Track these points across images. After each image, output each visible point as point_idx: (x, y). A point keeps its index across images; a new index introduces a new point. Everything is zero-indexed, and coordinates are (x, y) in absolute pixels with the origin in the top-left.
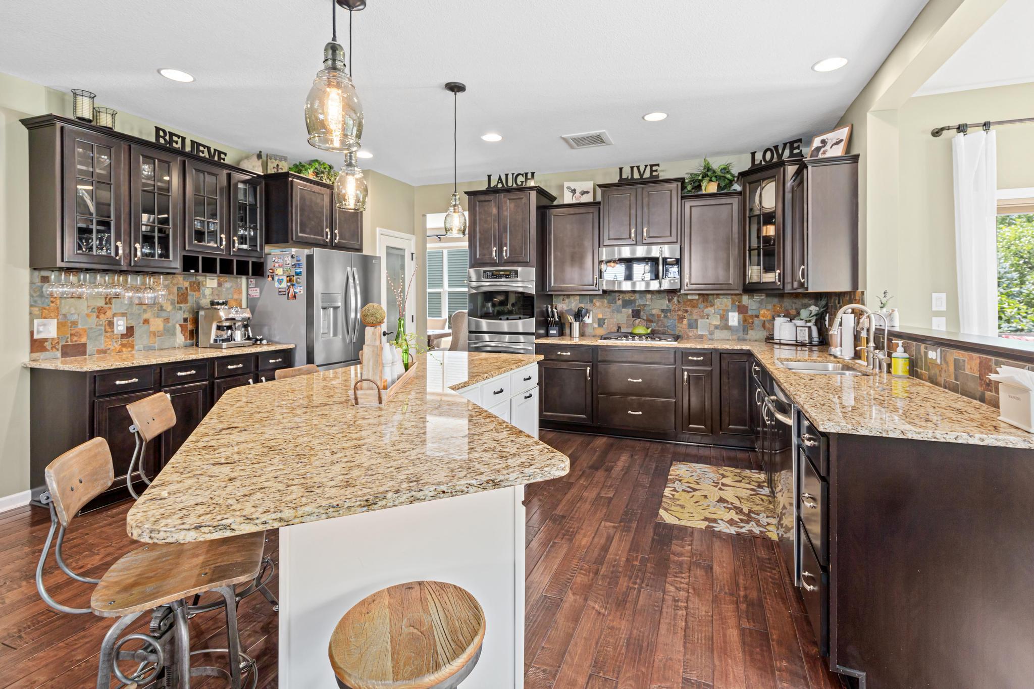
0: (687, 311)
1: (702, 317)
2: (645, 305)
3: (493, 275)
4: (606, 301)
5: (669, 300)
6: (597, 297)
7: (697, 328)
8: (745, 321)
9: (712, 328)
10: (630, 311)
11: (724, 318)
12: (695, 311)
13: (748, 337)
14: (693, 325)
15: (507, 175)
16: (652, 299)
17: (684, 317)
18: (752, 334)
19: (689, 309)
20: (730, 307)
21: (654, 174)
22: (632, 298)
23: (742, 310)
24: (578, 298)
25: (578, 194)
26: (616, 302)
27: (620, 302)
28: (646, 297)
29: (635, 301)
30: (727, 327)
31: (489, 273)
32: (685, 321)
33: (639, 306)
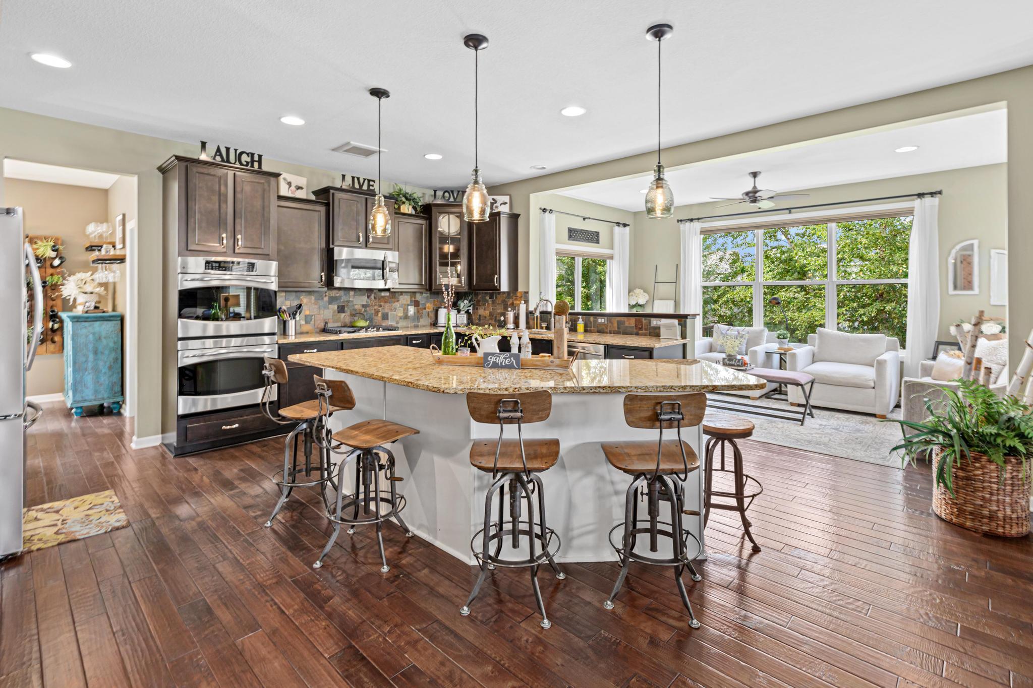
0: (381, 306)
1: (391, 310)
2: (348, 301)
3: (220, 267)
4: (313, 298)
5: (368, 297)
6: (304, 294)
7: (388, 319)
8: (418, 312)
9: (398, 319)
10: (336, 307)
11: (406, 311)
12: (387, 305)
13: (420, 324)
14: (385, 317)
15: (228, 149)
16: (354, 295)
17: (378, 311)
18: (422, 322)
19: (382, 304)
20: (409, 303)
21: (371, 188)
22: (338, 295)
23: (416, 304)
24: (294, 294)
25: (293, 188)
26: (322, 299)
27: (326, 299)
28: (349, 294)
29: (340, 297)
30: (406, 317)
31: (214, 264)
32: (380, 314)
33: (344, 302)
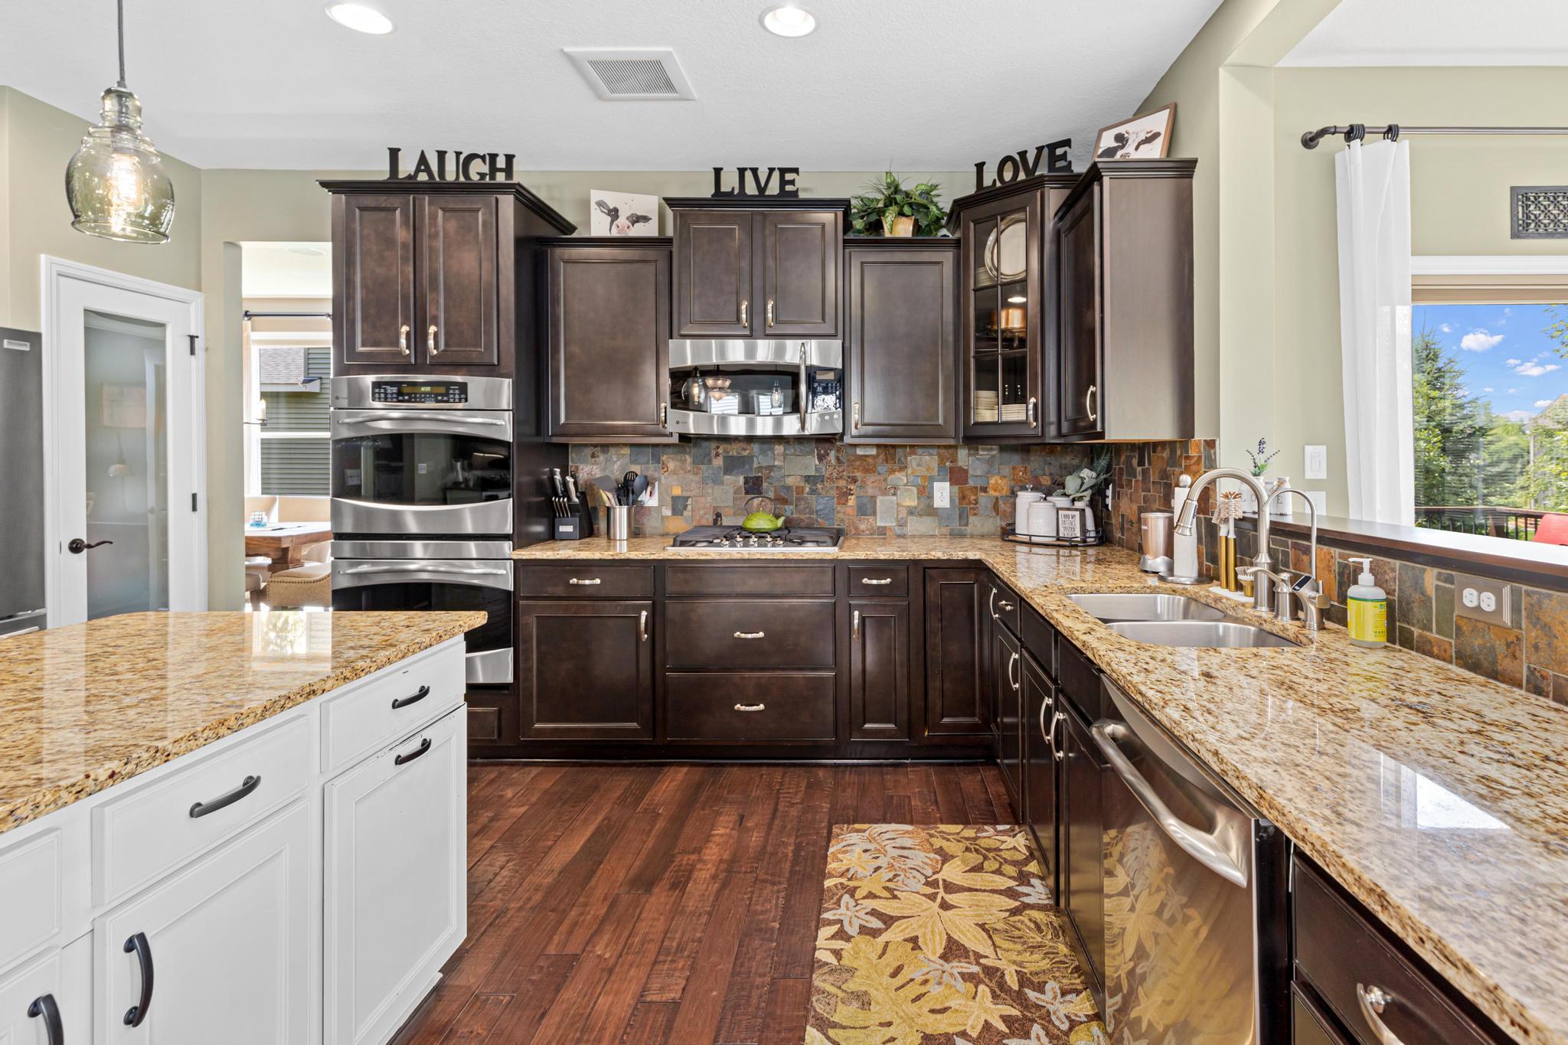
0: (854, 480)
1: (885, 492)
2: (771, 468)
3: (400, 393)
4: (689, 459)
5: (821, 458)
6: (670, 450)
7: (874, 513)
8: (963, 498)
9: (903, 513)
10: (741, 480)
11: (926, 493)
12: (871, 479)
13: (969, 529)
14: (867, 509)
15: (441, 154)
16: (785, 455)
17: (849, 493)
18: (976, 523)
19: (858, 475)
20: (935, 473)
21: (789, 188)
22: (745, 453)
23: (957, 477)
24: (626, 451)
25: (622, 220)
26: (710, 462)
27: (718, 462)
28: (773, 450)
29: (750, 458)
30: (931, 511)
31: (390, 389)
32: (852, 501)
33: (760, 468)
